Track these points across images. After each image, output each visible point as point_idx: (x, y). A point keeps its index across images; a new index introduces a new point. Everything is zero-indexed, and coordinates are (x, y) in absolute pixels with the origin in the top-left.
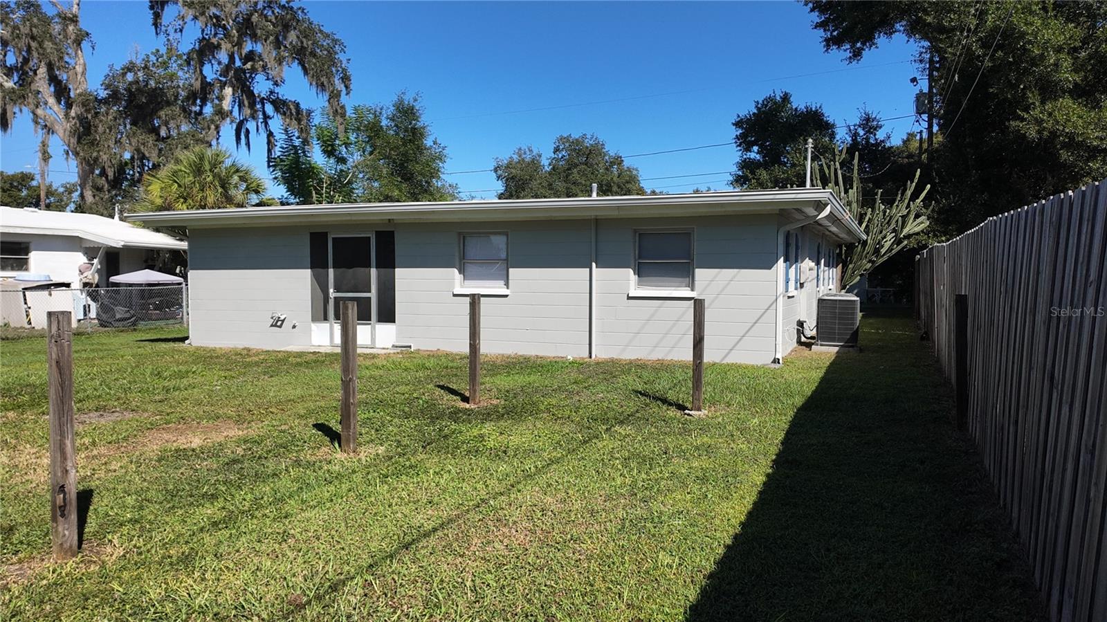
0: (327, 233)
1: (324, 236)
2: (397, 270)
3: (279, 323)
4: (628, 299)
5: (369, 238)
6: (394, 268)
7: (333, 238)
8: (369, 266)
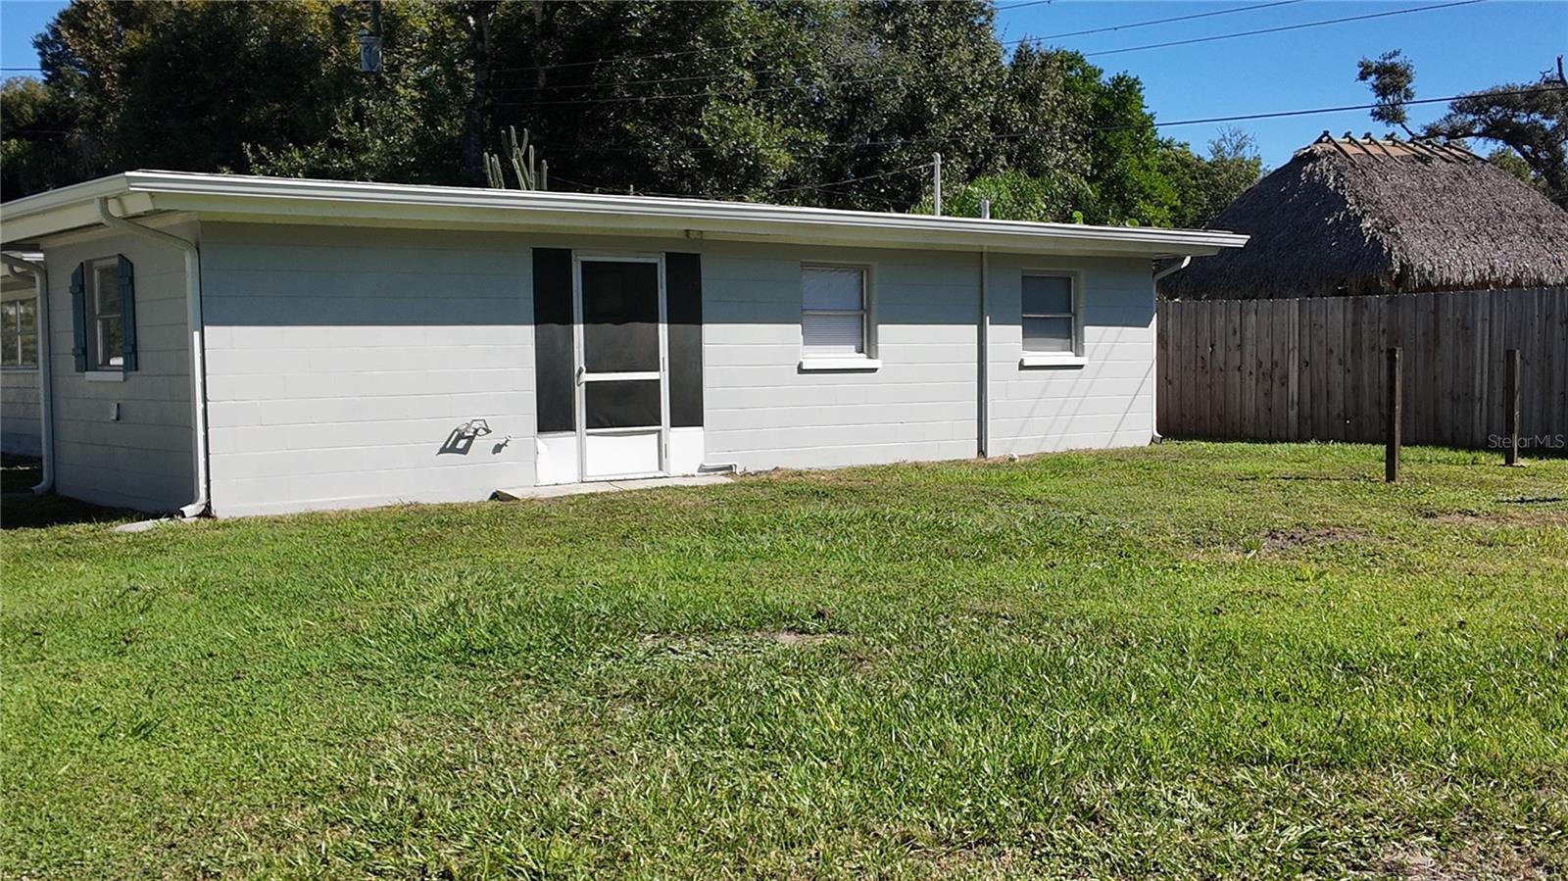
0: (570, 250)
1: (564, 256)
2: (707, 328)
3: (462, 444)
4: (1020, 369)
5: (656, 265)
6: (701, 324)
7: (584, 263)
8: (656, 321)
